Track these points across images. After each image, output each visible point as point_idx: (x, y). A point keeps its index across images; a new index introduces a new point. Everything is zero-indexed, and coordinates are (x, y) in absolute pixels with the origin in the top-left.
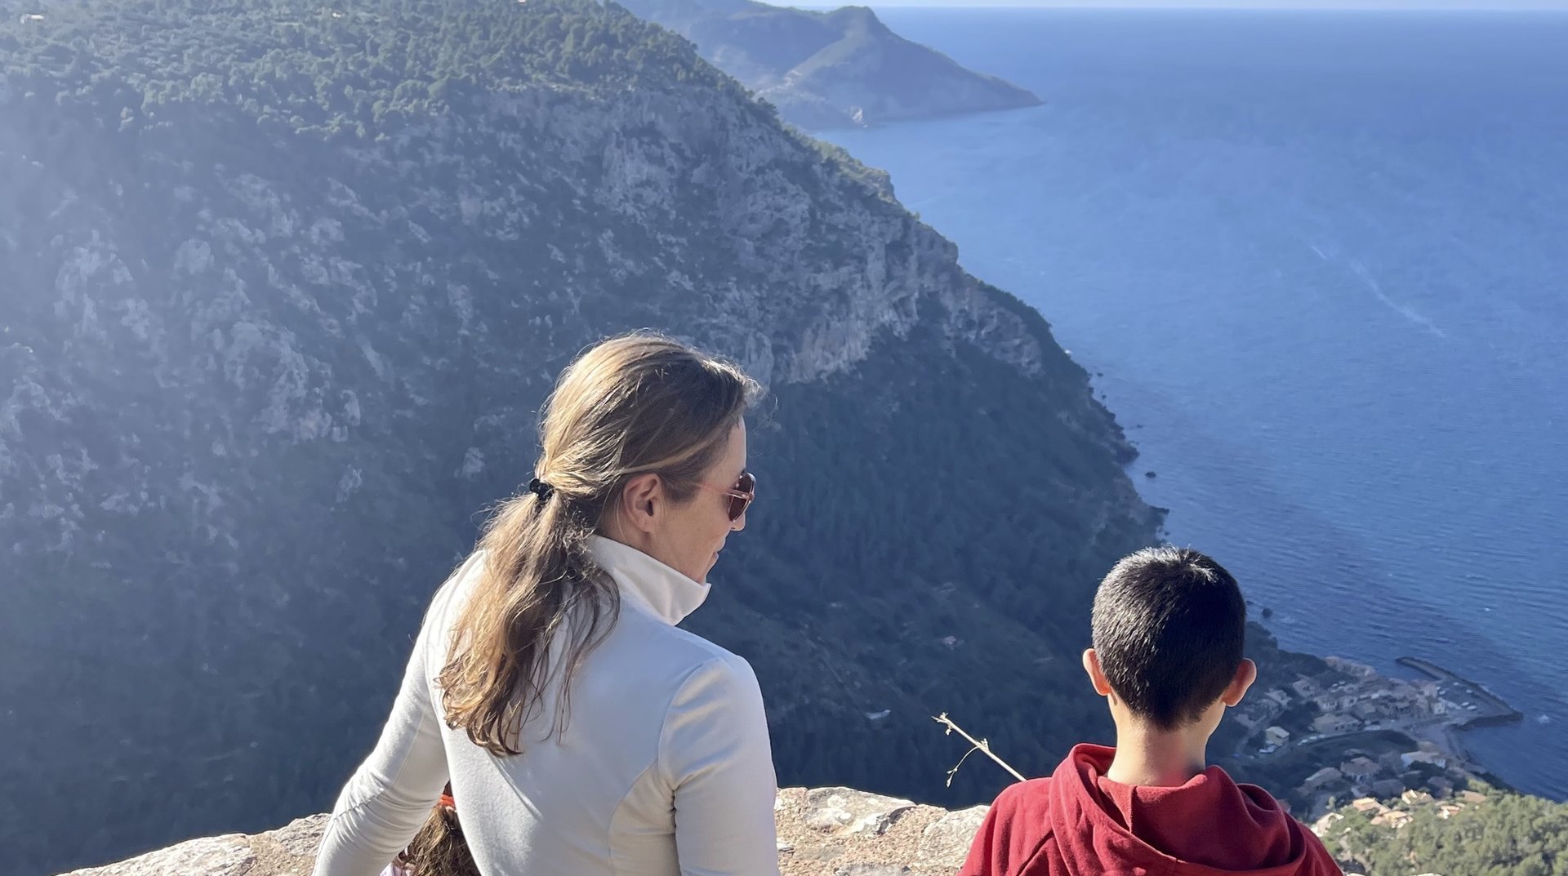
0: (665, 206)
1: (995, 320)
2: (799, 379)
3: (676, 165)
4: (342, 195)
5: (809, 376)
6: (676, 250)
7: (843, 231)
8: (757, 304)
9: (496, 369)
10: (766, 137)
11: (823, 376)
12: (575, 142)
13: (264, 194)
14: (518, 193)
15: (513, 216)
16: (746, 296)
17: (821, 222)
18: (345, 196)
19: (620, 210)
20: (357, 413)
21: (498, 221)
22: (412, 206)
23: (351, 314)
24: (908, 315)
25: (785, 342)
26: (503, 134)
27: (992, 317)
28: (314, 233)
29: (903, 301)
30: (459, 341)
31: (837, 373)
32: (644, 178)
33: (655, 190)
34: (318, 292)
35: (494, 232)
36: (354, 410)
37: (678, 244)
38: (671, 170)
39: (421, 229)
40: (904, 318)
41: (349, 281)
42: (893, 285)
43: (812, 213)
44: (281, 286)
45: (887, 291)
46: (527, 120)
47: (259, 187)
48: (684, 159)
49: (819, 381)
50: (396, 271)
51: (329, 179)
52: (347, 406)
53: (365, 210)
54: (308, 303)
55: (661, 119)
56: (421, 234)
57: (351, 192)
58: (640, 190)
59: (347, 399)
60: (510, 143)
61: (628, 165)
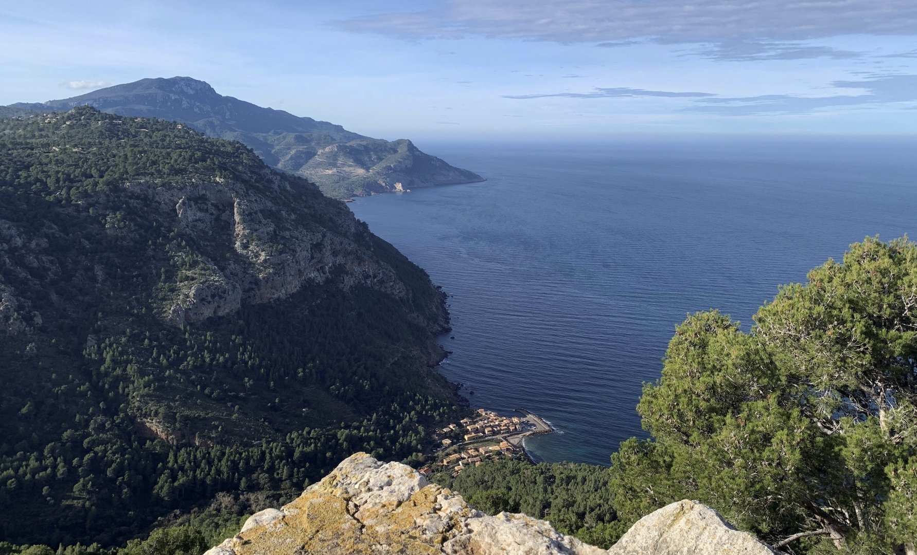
0: (207, 230)
1: (381, 275)
2: (260, 302)
3: (214, 212)
4: (50, 228)
5: (265, 301)
6: (209, 248)
7: (288, 239)
8: (243, 270)
9: (111, 301)
10: (258, 200)
11: (271, 300)
12: (166, 204)
13: (9, 228)
14: (135, 225)
15: (132, 235)
16: (238, 267)
17: (278, 235)
18: (52, 229)
19: (184, 232)
20: (40, 321)
21: (123, 238)
22: (84, 232)
23: (47, 279)
24: (324, 273)
25: (254, 286)
26: (132, 201)
27: (379, 273)
28: (33, 245)
29: (322, 268)
30: (96, 289)
31: (279, 299)
32: (198, 218)
33: (203, 223)
34: (31, 271)
35: (122, 242)
36: (39, 320)
37: (211, 245)
38: (212, 214)
39: (87, 242)
40: (322, 275)
41: (48, 265)
42: (314, 261)
43: (275, 232)
44: (12, 268)
45: (311, 264)
46: (145, 194)
47: (7, 226)
48: (219, 210)
49: (270, 302)
50: (72, 260)
51: (45, 221)
52: (35, 319)
53: (62, 234)
54: (25, 274)
55: (208, 193)
56: (87, 244)
57: (55, 227)
58: (195, 223)
59: (35, 315)
60: (135, 204)
61: (189, 212)
